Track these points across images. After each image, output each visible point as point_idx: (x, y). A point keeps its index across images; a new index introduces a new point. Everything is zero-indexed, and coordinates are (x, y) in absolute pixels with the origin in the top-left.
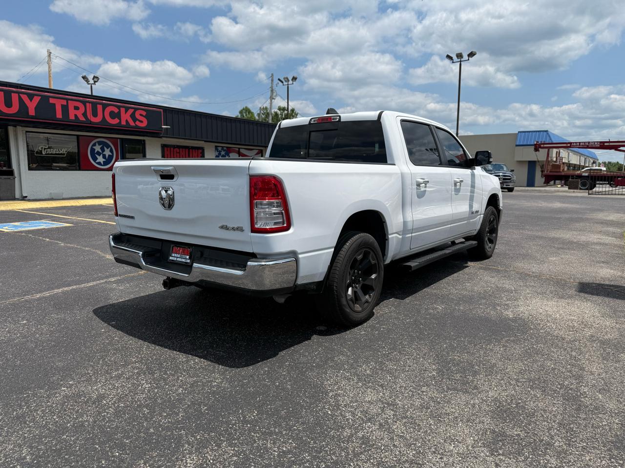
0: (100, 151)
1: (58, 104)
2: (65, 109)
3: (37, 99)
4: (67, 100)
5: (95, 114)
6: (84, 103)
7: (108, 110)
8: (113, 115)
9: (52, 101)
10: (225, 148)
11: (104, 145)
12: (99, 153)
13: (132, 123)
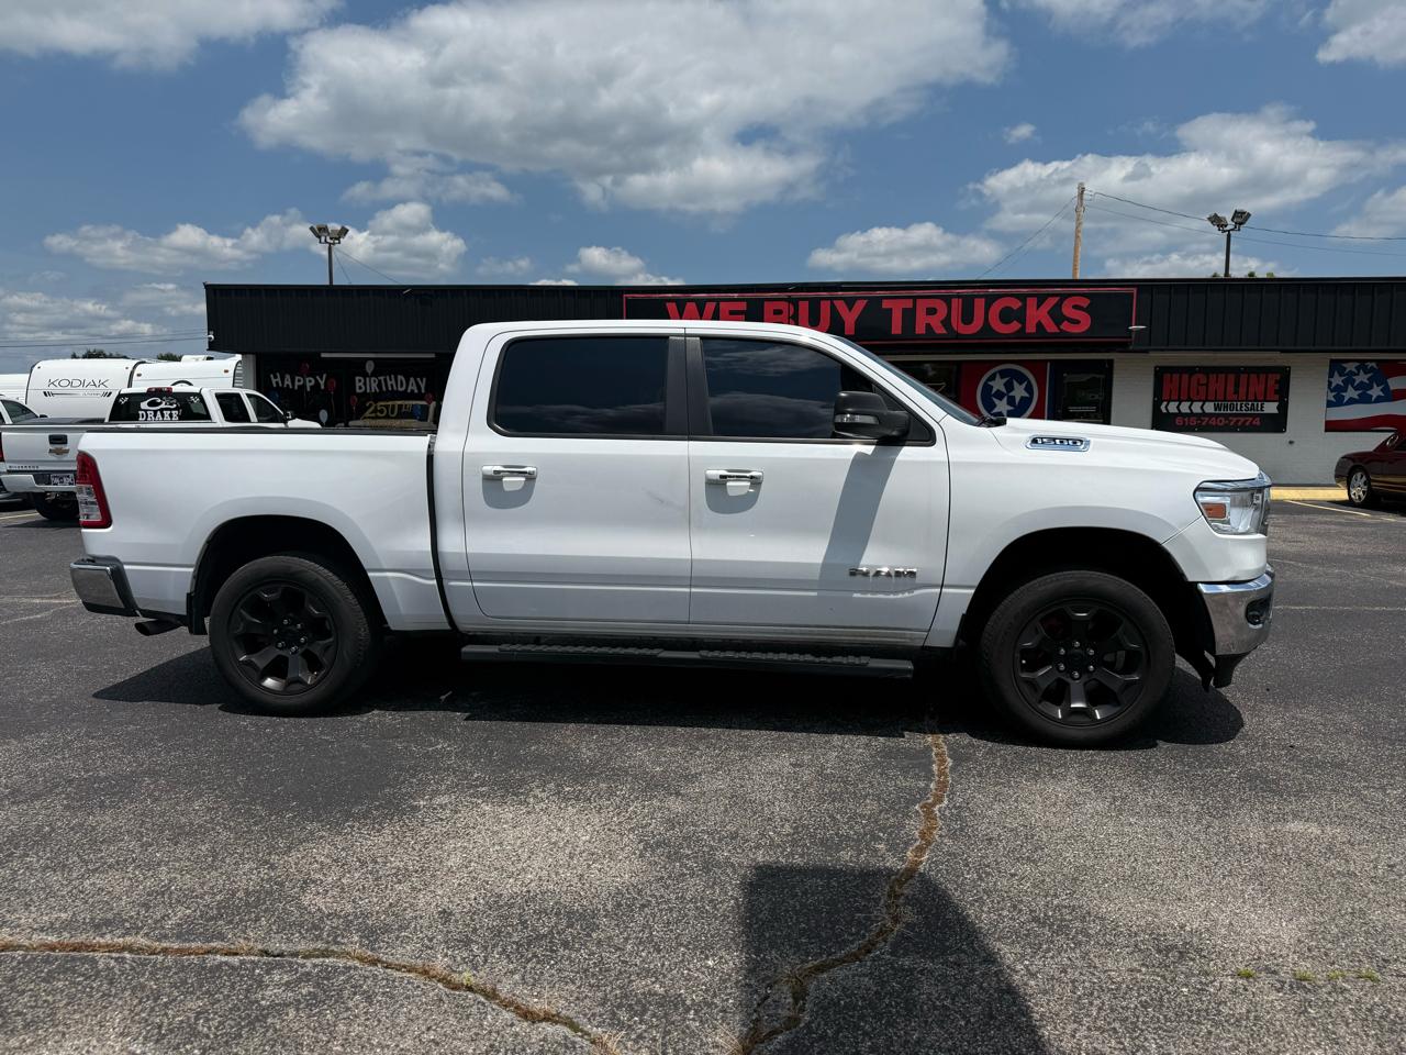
0: (1004, 390)
1: (897, 309)
2: (909, 316)
3: (860, 306)
4: (915, 298)
5: (967, 317)
6: (947, 300)
7: (997, 307)
8: (1006, 316)
9: (885, 305)
10: (1370, 365)
11: (1013, 377)
12: (1000, 395)
13: (1052, 328)
